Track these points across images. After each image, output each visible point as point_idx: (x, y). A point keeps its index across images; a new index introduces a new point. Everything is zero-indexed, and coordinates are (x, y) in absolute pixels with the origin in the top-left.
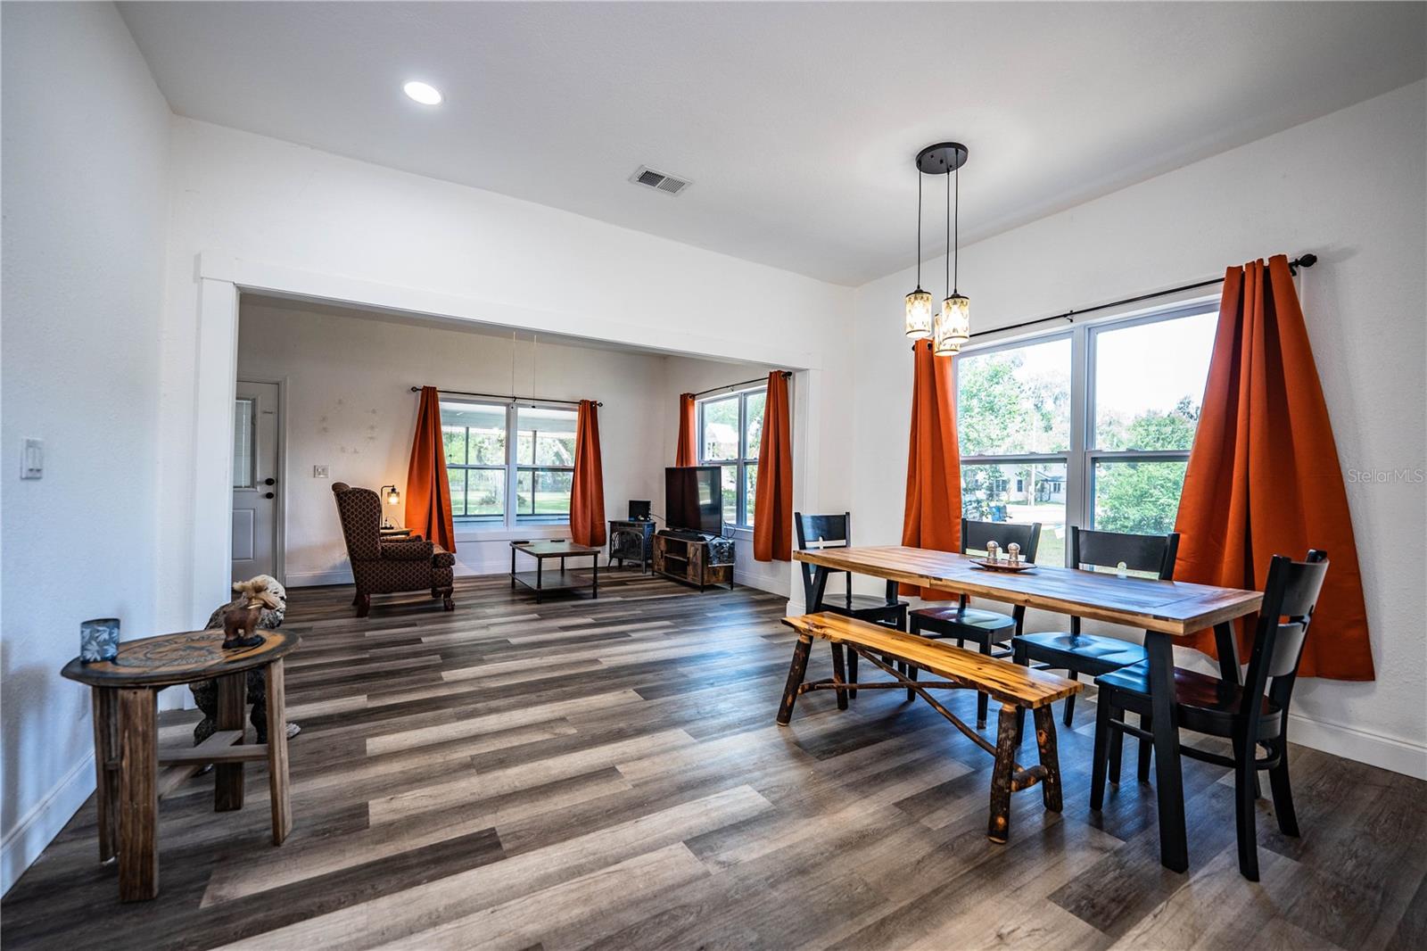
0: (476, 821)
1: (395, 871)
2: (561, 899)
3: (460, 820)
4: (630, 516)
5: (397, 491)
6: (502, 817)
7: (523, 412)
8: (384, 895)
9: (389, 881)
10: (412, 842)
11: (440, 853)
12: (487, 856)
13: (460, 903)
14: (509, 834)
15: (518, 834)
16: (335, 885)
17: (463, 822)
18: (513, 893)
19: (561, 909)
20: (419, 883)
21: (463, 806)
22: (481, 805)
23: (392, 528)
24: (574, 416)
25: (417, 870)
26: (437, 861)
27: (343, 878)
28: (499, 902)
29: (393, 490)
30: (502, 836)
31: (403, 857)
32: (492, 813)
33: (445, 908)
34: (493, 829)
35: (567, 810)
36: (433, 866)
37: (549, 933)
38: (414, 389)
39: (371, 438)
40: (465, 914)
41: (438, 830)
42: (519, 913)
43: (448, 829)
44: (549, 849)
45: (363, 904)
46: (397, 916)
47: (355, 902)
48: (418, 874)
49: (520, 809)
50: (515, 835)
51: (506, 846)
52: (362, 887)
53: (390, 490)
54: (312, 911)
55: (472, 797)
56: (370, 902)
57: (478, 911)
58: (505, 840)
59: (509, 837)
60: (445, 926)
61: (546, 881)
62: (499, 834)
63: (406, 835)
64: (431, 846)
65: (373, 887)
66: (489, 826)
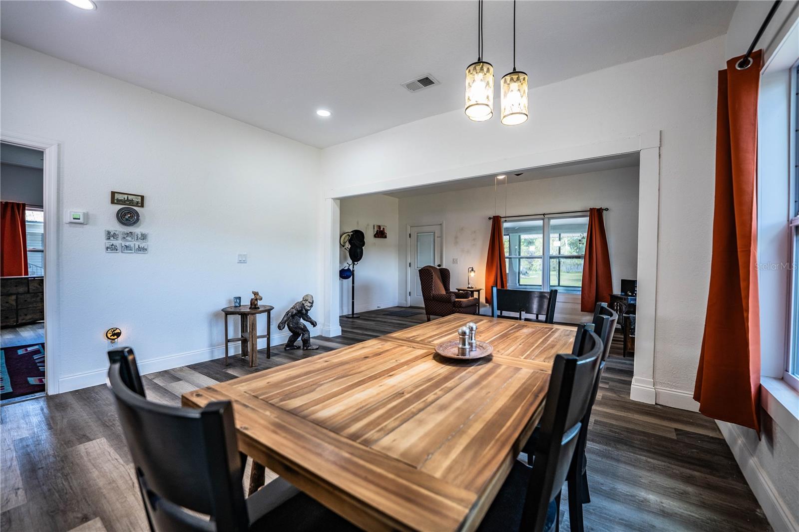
4: (622, 292)
5: (474, 270)
7: (553, 222)
23: (472, 288)
24: (585, 220)
29: (472, 270)
38: (490, 218)
39: (474, 245)
53: (470, 269)
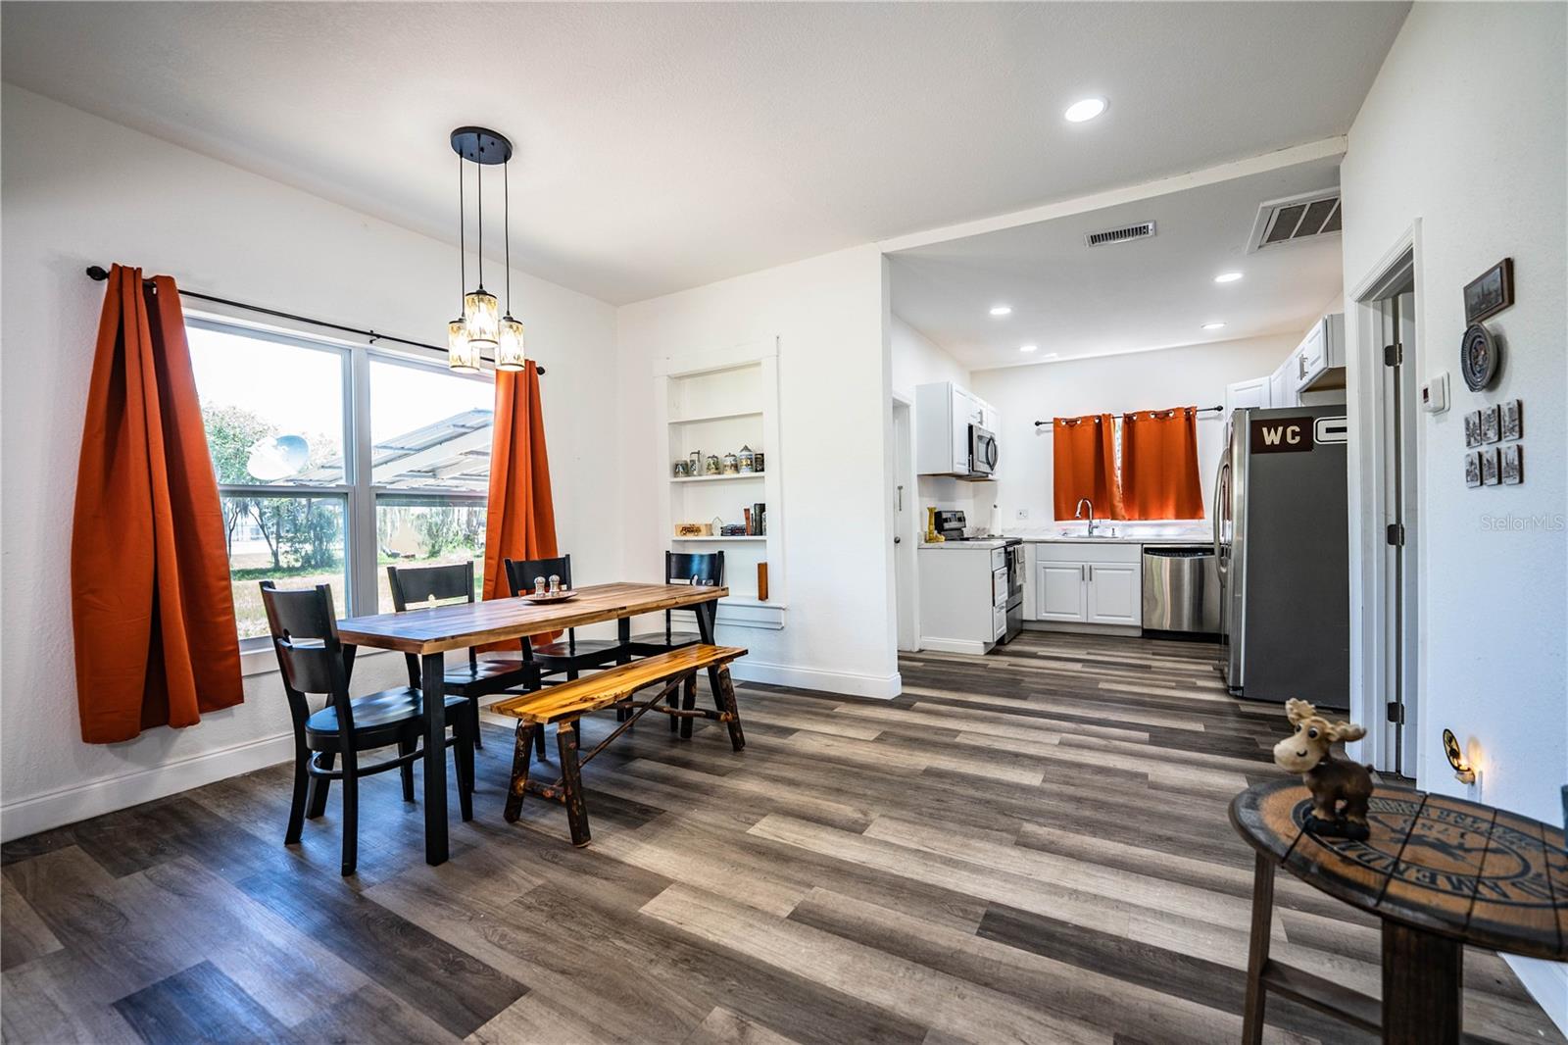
0: (987, 955)
1: (1095, 952)
2: (980, 855)
3: (1003, 967)
6: (959, 941)
8: (1111, 935)
9: (1103, 945)
10: (1066, 974)
11: (1044, 942)
12: (1004, 914)
13: (1049, 893)
14: (971, 920)
15: (961, 914)
16: (1160, 975)
17: (1000, 962)
18: (1007, 877)
19: (987, 851)
20: (1076, 927)
21: (986, 985)
22: (966, 971)
25: (1073, 940)
26: (1051, 937)
27: (1151, 977)
28: (1021, 877)
30: (976, 922)
31: (1082, 963)
32: (964, 952)
33: (1063, 896)
34: (979, 934)
35: (897, 907)
36: (1058, 934)
37: (1006, 845)
40: (1050, 885)
41: (1033, 972)
42: (1014, 864)
43: (1020, 965)
44: (950, 887)
45: (1133, 939)
46: (1103, 913)
47: (1140, 946)
48: (1072, 936)
49: (934, 938)
50: (965, 914)
51: (981, 911)
52: (1131, 956)
54: (1181, 960)
55: (965, 992)
56: (1124, 936)
57: (1040, 882)
58: (978, 917)
59: (971, 917)
60: (1069, 886)
61: (976, 870)
62: (978, 925)
63: (1071, 989)
64: (1049, 956)
65: (1120, 949)
66: (979, 940)
